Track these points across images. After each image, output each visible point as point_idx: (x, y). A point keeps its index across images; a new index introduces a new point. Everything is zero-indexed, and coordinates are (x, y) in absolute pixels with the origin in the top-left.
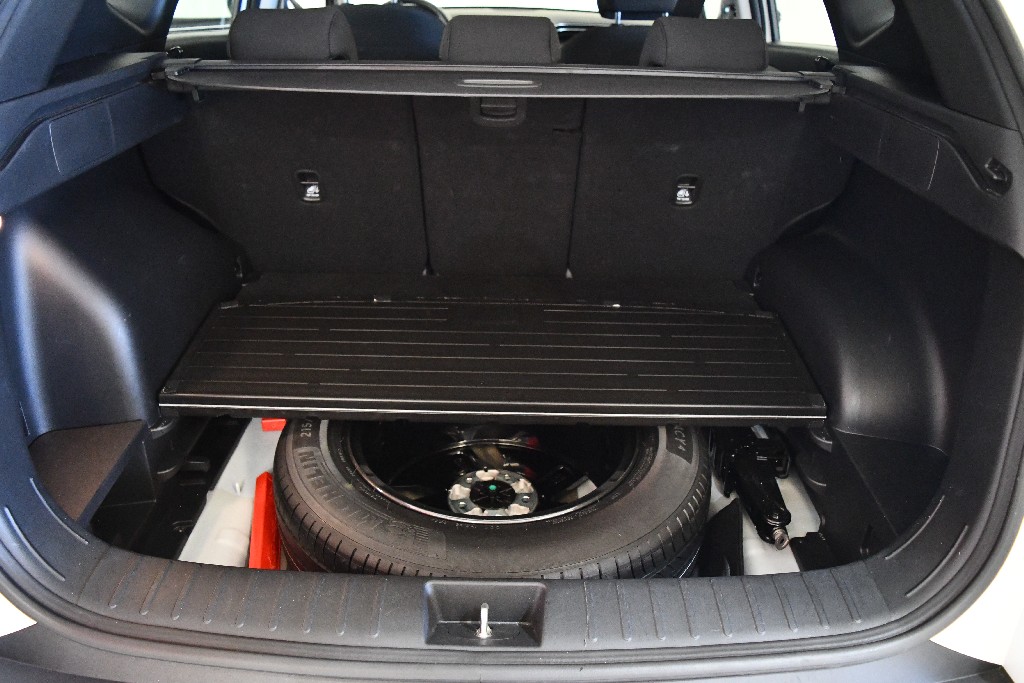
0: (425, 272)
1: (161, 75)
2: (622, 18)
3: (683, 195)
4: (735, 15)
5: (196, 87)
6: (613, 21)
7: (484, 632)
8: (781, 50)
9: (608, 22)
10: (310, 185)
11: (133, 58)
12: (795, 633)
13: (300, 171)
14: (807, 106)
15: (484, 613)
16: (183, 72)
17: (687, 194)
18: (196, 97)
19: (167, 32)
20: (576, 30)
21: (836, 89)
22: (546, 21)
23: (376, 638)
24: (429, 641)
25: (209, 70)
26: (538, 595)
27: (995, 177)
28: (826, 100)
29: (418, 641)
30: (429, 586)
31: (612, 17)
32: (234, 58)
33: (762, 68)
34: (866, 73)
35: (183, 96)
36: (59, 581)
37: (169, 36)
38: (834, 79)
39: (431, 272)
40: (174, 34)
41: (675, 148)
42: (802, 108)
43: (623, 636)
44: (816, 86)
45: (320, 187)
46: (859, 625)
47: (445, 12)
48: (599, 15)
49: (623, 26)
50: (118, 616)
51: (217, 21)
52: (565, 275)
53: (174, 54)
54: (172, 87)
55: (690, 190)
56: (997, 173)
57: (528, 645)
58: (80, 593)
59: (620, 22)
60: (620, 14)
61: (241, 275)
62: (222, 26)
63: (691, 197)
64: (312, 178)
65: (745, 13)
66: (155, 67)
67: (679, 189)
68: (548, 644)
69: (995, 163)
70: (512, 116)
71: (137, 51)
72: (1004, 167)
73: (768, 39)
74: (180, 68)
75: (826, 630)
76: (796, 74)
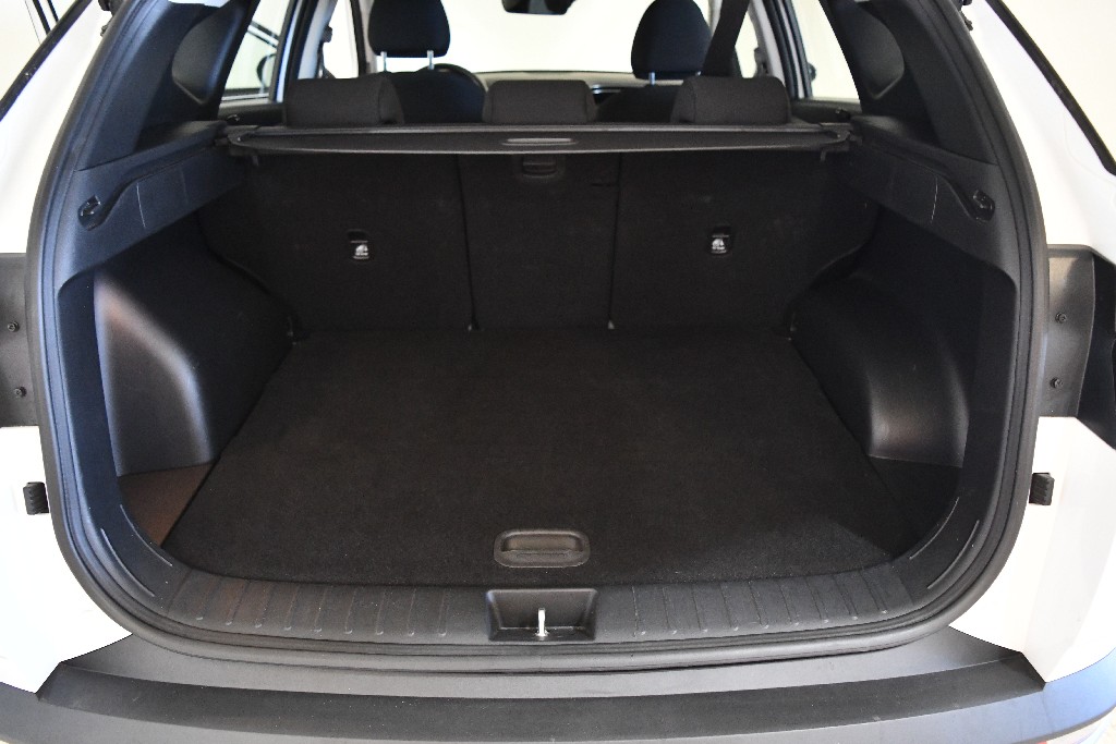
0: (470, 328)
1: (224, 141)
2: (657, 78)
3: (718, 244)
4: (767, 72)
5: (256, 150)
6: (647, 82)
7: (542, 633)
8: (815, 105)
9: (642, 82)
10: (359, 244)
11: (196, 127)
12: (826, 623)
13: (351, 230)
14: (828, 155)
15: (542, 615)
16: (244, 139)
17: (722, 243)
18: (256, 160)
19: (220, 101)
20: (610, 91)
21: (853, 138)
22: (581, 84)
23: (443, 637)
24: (492, 639)
25: (269, 136)
26: (591, 600)
27: (982, 207)
28: (845, 148)
29: (482, 639)
30: (490, 594)
31: (646, 77)
32: (289, 124)
33: (785, 121)
34: (882, 123)
35: (242, 160)
36: (149, 596)
37: (222, 105)
38: (852, 129)
39: (476, 327)
40: (227, 103)
41: (708, 199)
42: (823, 157)
43: (669, 627)
44: (834, 135)
45: (368, 245)
46: (885, 615)
47: (481, 78)
48: (633, 76)
49: (656, 85)
50: (205, 627)
51: (256, 90)
52: (607, 326)
53: (232, 122)
54: (233, 153)
55: (724, 240)
56: (983, 203)
57: (581, 640)
58: (168, 608)
59: (654, 82)
60: (653, 75)
61: (292, 333)
62: (261, 95)
63: (725, 245)
64: (361, 237)
65: (777, 71)
66: (218, 133)
67: (714, 239)
68: (600, 638)
69: (981, 194)
70: (553, 172)
71: (198, 120)
72: (989, 198)
73: (801, 95)
74: (241, 134)
75: (855, 619)
76: (817, 125)
